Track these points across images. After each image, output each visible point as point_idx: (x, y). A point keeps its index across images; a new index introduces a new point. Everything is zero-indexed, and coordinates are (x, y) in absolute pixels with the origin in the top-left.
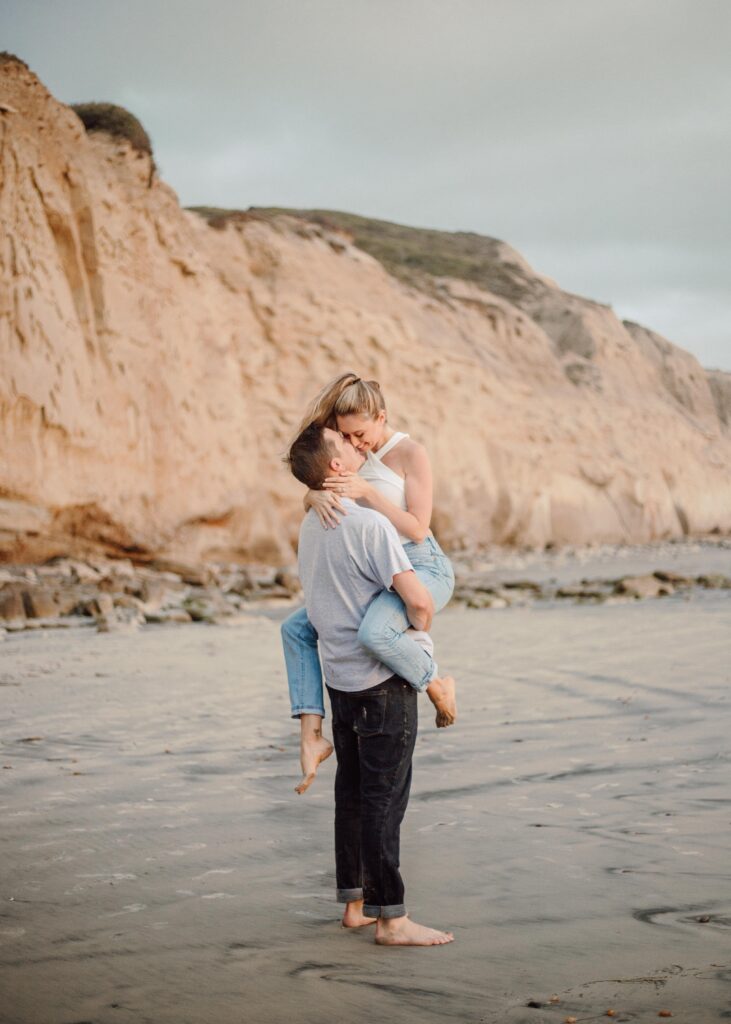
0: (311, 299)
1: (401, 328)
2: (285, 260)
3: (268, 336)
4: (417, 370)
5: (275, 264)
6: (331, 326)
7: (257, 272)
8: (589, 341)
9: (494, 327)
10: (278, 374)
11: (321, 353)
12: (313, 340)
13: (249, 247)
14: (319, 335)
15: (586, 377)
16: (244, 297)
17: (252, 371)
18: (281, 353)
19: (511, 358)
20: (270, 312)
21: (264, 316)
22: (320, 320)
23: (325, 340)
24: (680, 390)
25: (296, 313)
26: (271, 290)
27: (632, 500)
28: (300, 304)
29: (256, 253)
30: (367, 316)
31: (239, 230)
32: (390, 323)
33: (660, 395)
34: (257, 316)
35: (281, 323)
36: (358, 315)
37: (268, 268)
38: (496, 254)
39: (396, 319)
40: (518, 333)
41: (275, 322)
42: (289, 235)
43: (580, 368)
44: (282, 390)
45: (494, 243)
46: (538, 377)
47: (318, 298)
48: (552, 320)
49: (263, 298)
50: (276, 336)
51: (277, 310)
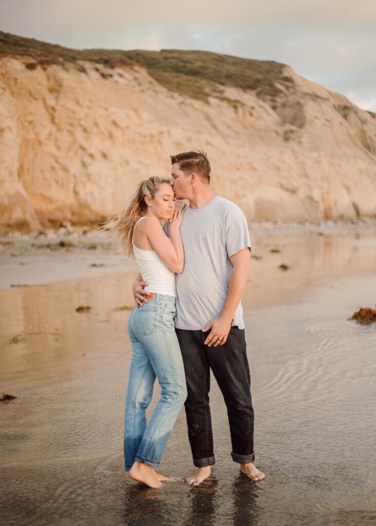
0: (77, 102)
1: (138, 115)
2: (65, 83)
3: (53, 121)
4: (144, 136)
5: (61, 86)
6: (87, 115)
7: (51, 90)
8: (304, 117)
9: (236, 112)
10: (56, 139)
11: (79, 129)
12: (76, 123)
13: (48, 78)
14: (80, 120)
15: (294, 136)
16: (41, 102)
17: (42, 138)
18: (59, 129)
19: (245, 127)
20: (54, 109)
21: (51, 111)
22: (81, 112)
23: (83, 123)
24: (369, 142)
25: (68, 109)
26: (57, 98)
27: (311, 199)
28: (71, 105)
29: (52, 81)
30: (112, 109)
31: (45, 69)
32: (131, 113)
33: (355, 145)
34: (48, 111)
35: (60, 114)
36: (107, 109)
37: (56, 89)
38: (281, 72)
39: (136, 111)
40: (251, 114)
41: (56, 114)
42: (73, 71)
43: (292, 132)
44: (58, 148)
45: (282, 66)
46: (261, 137)
47: (81, 102)
48: (291, 107)
49: (51, 102)
50: (57, 121)
51: (58, 108)
